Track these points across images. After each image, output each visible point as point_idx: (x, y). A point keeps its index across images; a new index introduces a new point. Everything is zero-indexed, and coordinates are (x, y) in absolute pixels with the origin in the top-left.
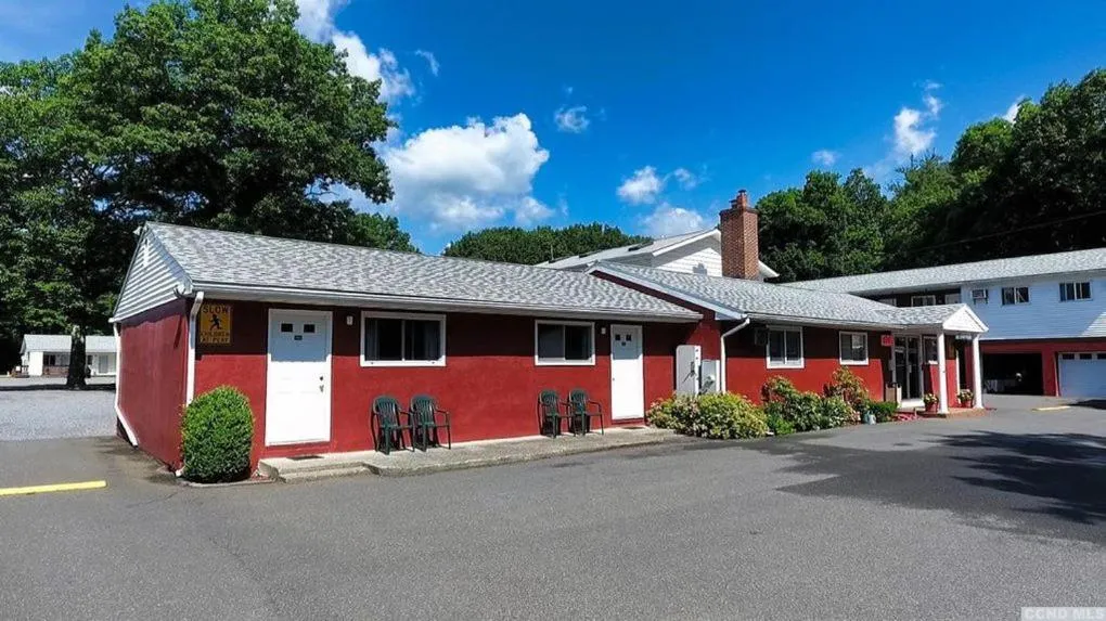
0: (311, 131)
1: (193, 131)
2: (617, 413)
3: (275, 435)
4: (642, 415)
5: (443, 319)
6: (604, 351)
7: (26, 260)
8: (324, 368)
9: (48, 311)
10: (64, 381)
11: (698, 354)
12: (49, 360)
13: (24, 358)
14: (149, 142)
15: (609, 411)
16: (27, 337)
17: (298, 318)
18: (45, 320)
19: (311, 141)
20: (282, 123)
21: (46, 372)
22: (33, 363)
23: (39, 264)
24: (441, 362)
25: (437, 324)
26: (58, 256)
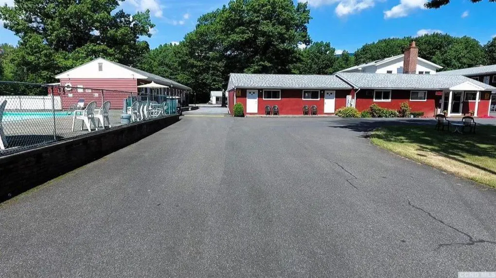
0: (279, 30)
1: (248, 33)
2: (326, 111)
3: (248, 111)
4: (334, 112)
5: (280, 91)
6: (322, 96)
7: (211, 72)
8: (256, 100)
9: (217, 83)
10: (221, 106)
11: (351, 98)
12: (217, 99)
13: (211, 98)
14: (237, 39)
15: (323, 110)
16: (212, 92)
17: (252, 91)
18: (216, 86)
19: (279, 33)
20: (271, 28)
21: (217, 103)
22: (213, 100)
23: (214, 73)
24: (280, 99)
25: (279, 92)
26: (218, 70)
